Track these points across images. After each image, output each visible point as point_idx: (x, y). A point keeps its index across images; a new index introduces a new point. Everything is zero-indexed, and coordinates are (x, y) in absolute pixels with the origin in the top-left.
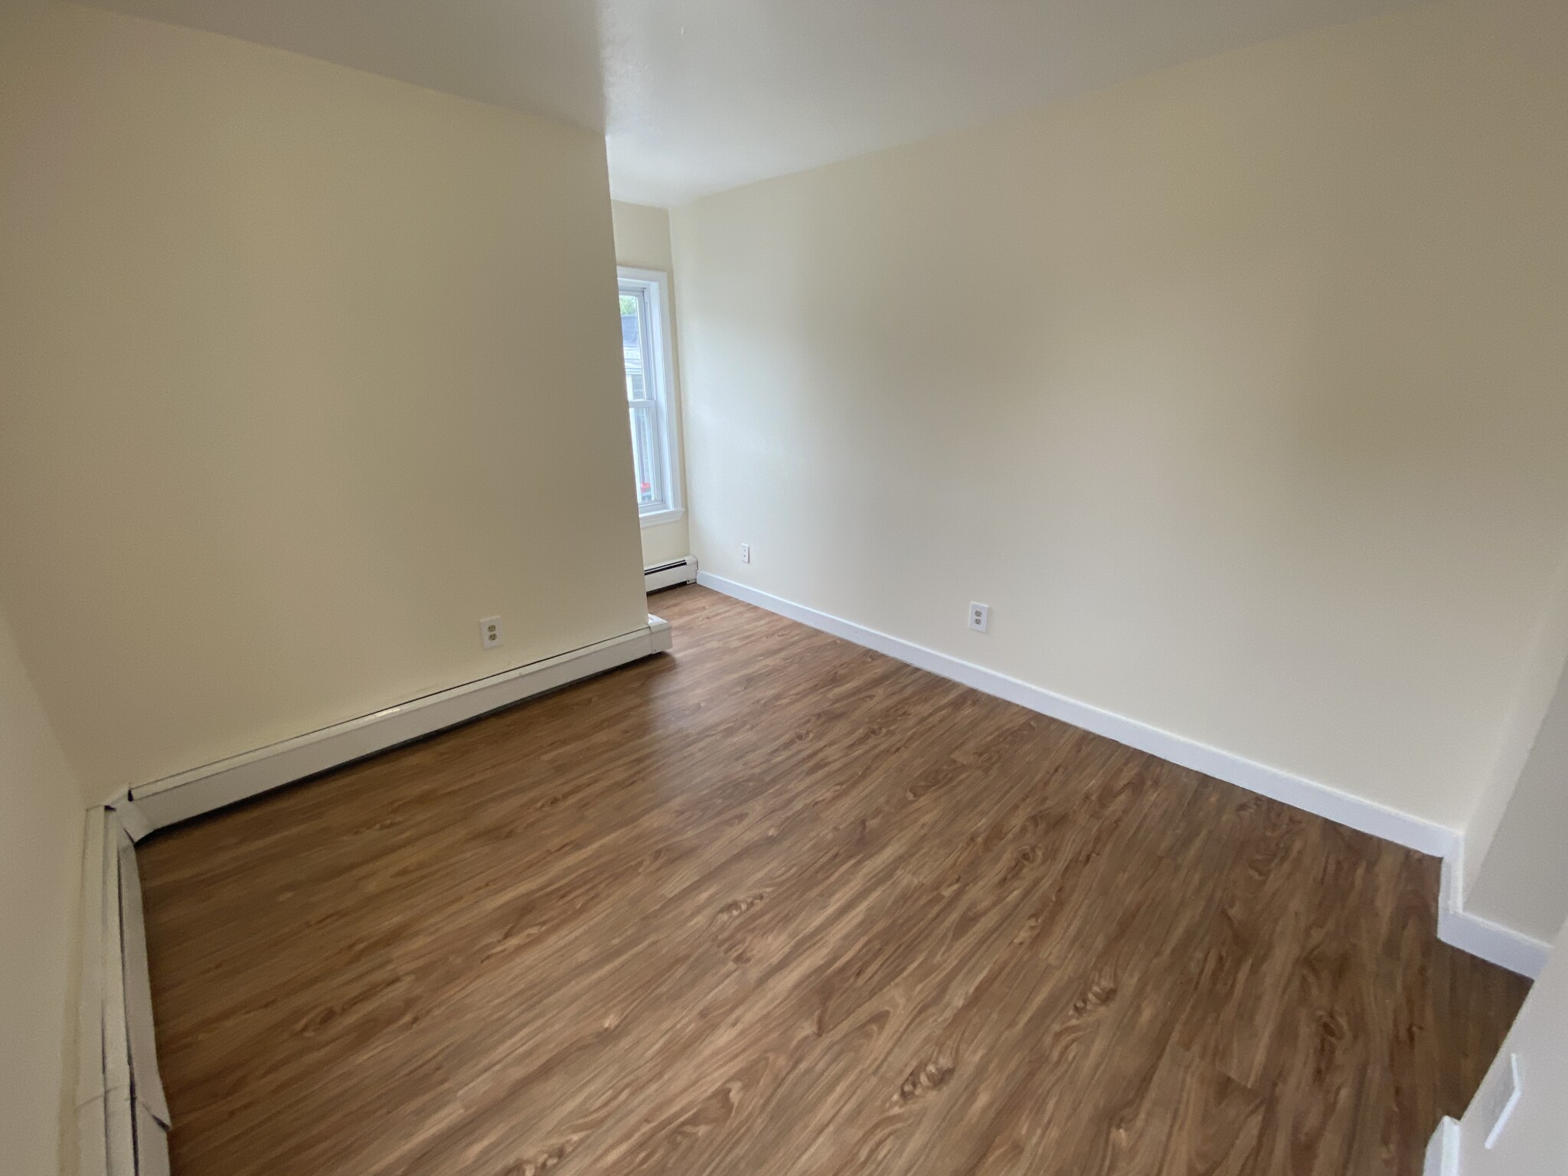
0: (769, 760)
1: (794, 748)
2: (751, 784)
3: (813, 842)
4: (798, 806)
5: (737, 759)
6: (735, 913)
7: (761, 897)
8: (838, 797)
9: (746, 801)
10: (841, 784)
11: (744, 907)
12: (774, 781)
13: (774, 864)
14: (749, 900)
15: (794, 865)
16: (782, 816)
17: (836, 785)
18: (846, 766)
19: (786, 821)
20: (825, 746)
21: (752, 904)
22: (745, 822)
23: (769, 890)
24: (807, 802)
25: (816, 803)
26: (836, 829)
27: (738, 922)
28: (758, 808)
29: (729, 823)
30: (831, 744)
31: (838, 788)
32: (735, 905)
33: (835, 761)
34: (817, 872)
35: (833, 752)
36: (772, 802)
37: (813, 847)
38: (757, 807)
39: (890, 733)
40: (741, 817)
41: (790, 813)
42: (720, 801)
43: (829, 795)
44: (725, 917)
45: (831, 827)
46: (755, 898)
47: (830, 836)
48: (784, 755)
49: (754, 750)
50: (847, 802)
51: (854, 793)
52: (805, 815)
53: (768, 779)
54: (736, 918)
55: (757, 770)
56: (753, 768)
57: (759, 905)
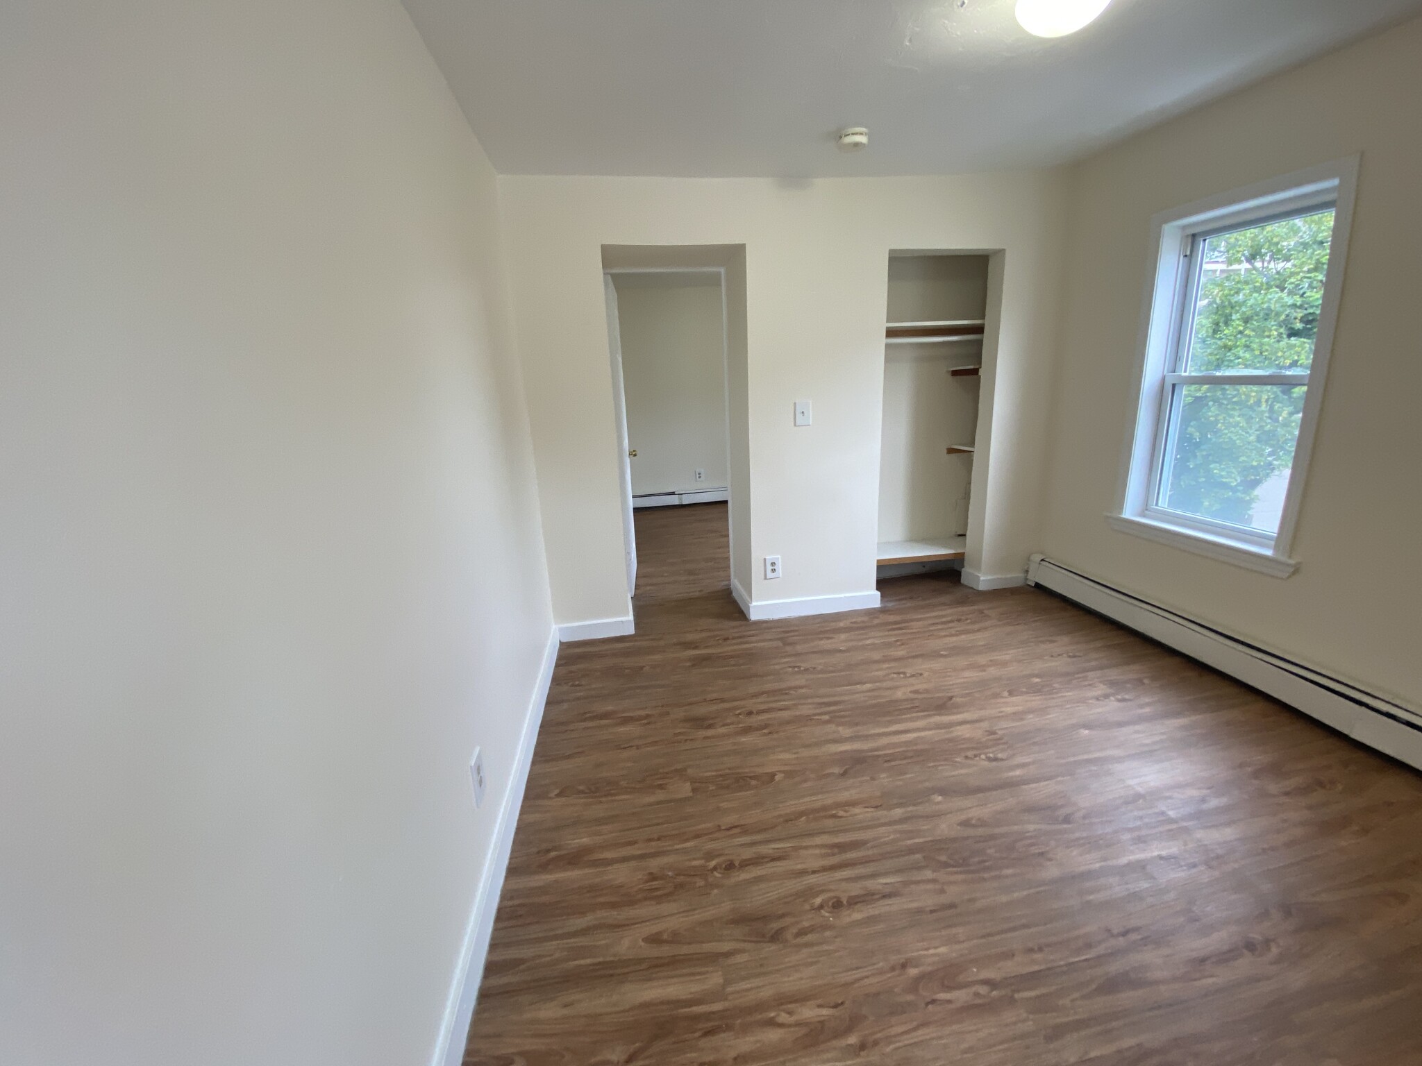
0: (906, 884)
1: (855, 889)
2: (943, 858)
3: (901, 778)
4: (898, 812)
5: (952, 906)
6: (991, 755)
7: (966, 757)
8: (853, 804)
9: (954, 840)
10: (834, 816)
11: (983, 757)
12: (911, 851)
13: (947, 774)
14: (977, 758)
15: (929, 767)
16: (920, 809)
17: (841, 817)
18: (811, 835)
19: (920, 803)
20: (814, 872)
21: (976, 756)
22: (963, 817)
23: (958, 760)
24: (885, 812)
25: (876, 807)
26: (873, 779)
27: (991, 750)
28: (943, 826)
29: (982, 823)
30: (803, 873)
31: (841, 813)
32: (989, 759)
33: (817, 846)
34: (912, 757)
35: (810, 859)
36: (925, 827)
37: (906, 773)
38: (945, 828)
39: (709, 856)
40: (966, 824)
41: (911, 808)
42: (989, 851)
43: (856, 810)
44: (1000, 756)
45: (876, 782)
46: (971, 759)
47: (883, 775)
48: (873, 884)
49: (920, 911)
50: (844, 796)
51: (829, 802)
52: (895, 801)
53: (918, 856)
54: (990, 753)
55: (929, 874)
56: (934, 881)
57: (970, 754)
